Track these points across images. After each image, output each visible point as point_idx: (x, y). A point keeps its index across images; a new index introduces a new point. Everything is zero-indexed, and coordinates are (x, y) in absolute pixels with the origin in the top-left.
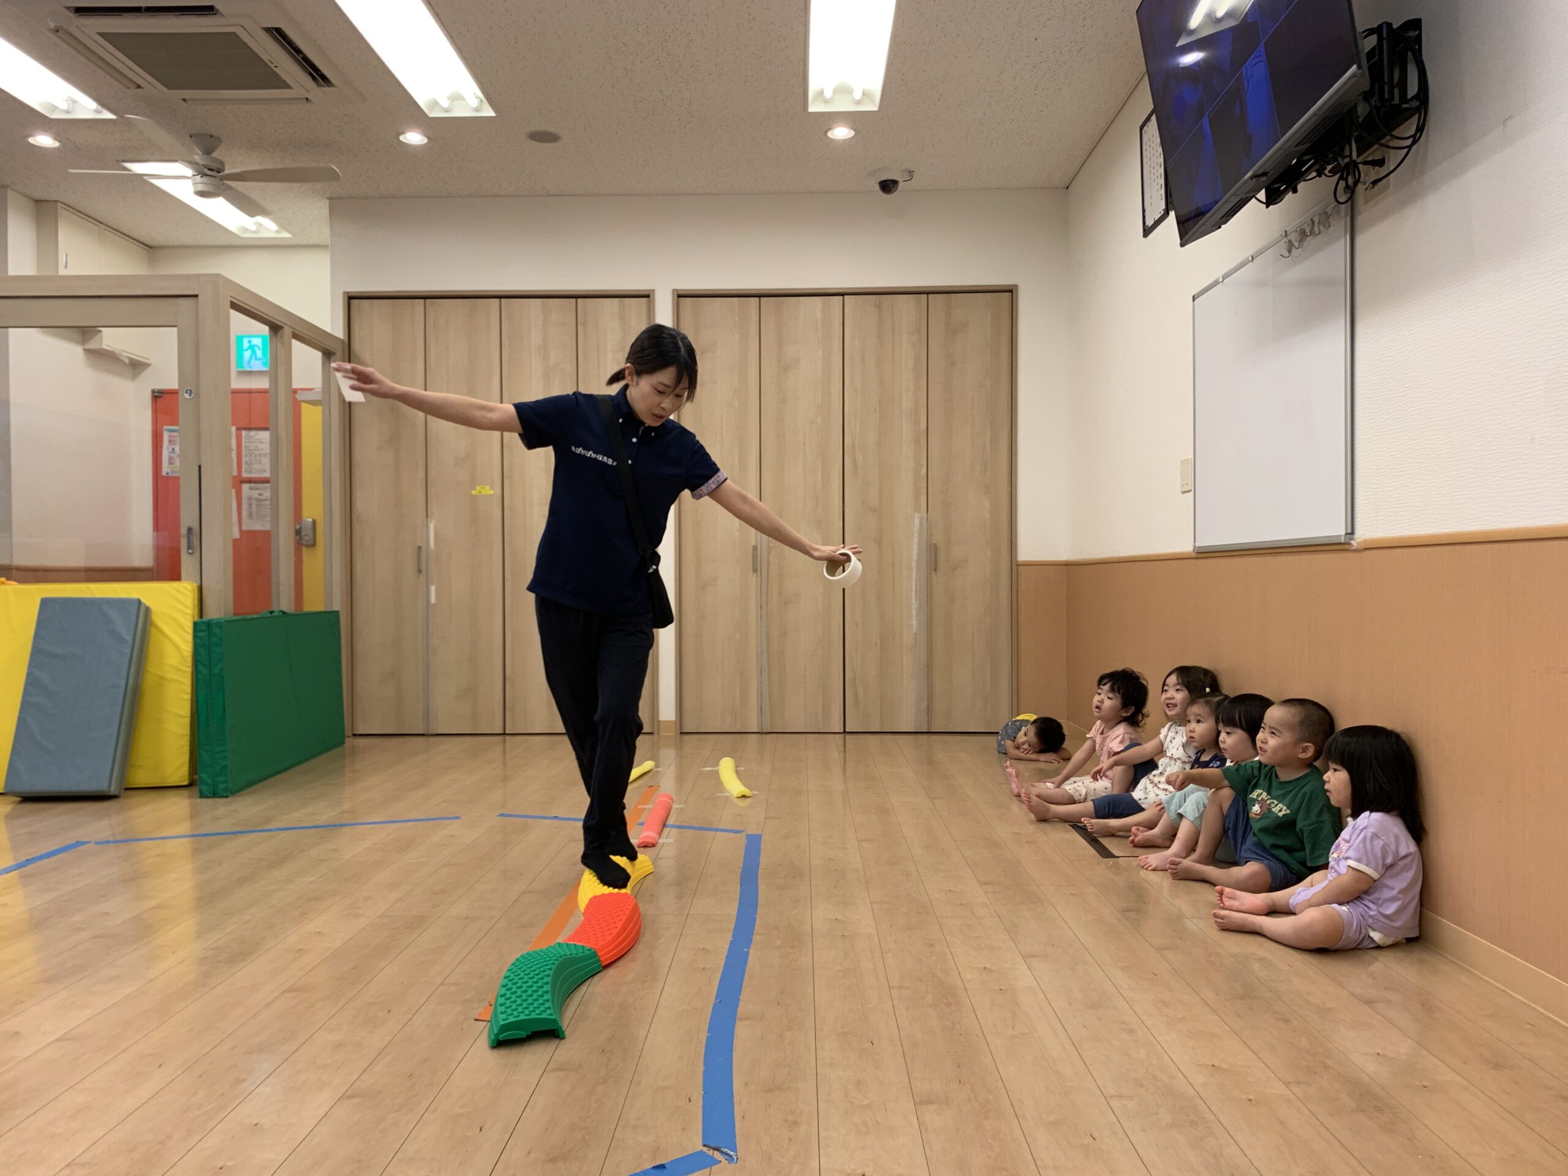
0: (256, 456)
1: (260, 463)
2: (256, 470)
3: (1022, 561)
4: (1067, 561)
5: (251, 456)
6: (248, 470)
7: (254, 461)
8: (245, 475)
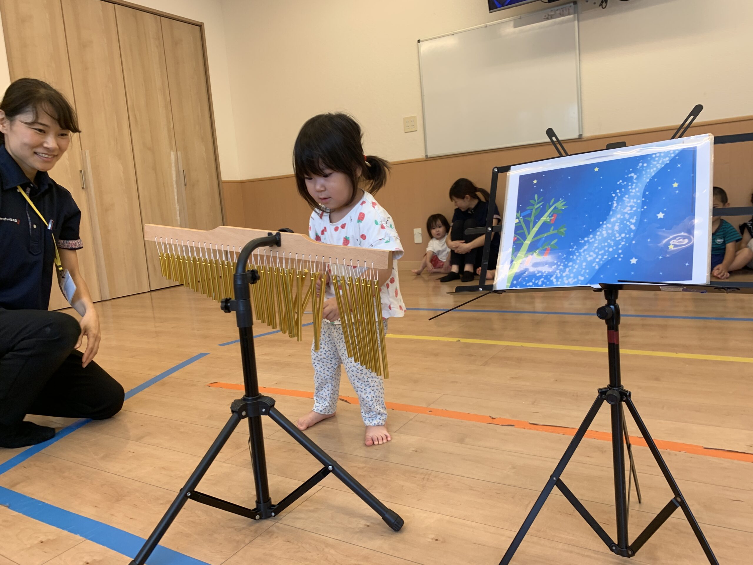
3: (224, 181)
4: (240, 181)
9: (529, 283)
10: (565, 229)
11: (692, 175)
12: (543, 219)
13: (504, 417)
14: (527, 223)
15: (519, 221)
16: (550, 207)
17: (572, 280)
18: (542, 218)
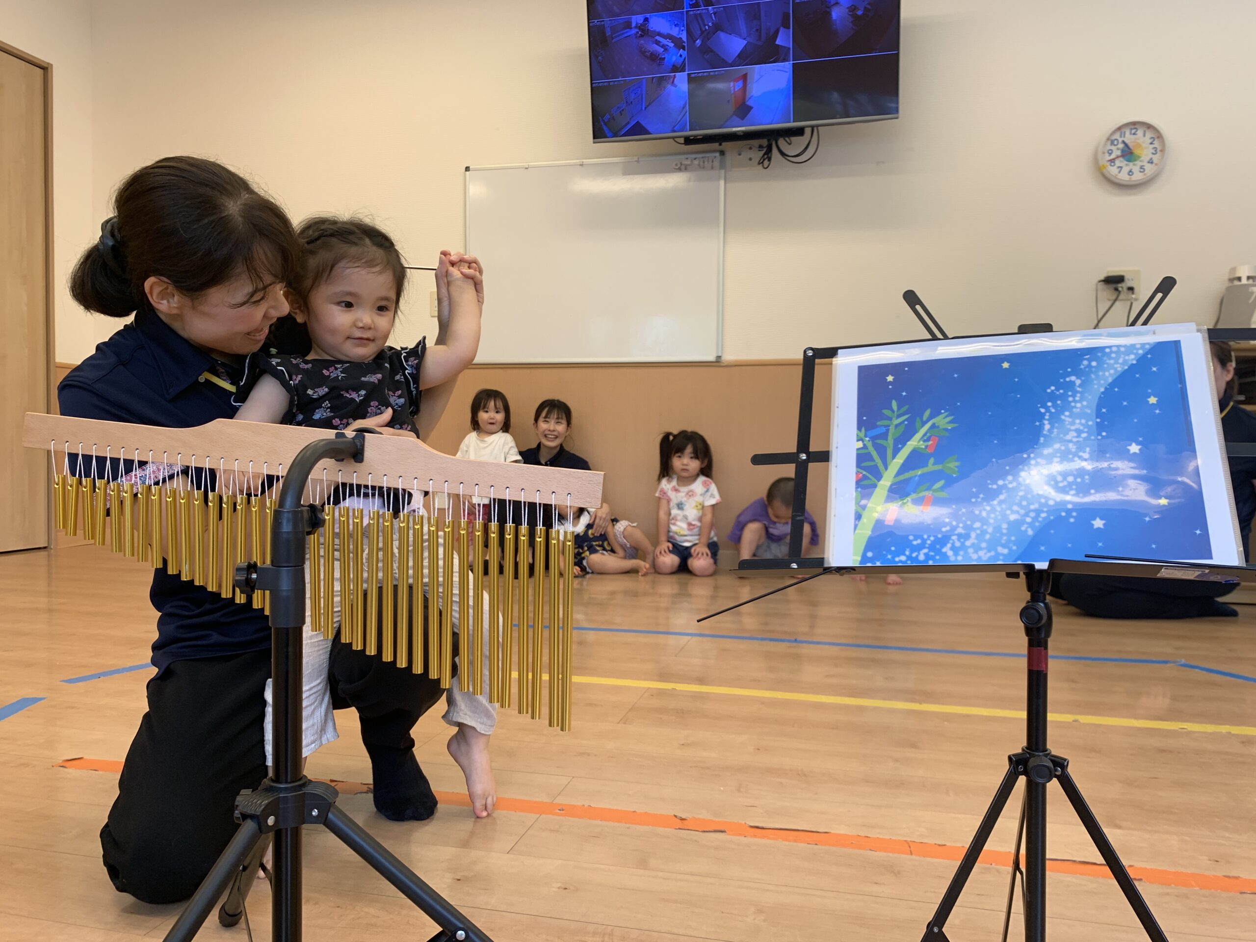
3: (60, 363)
9: (898, 556)
10: (957, 464)
11: (1180, 386)
12: (912, 445)
13: (701, 817)
14: (882, 451)
15: (864, 445)
16: (924, 423)
17: (985, 554)
18: (909, 443)
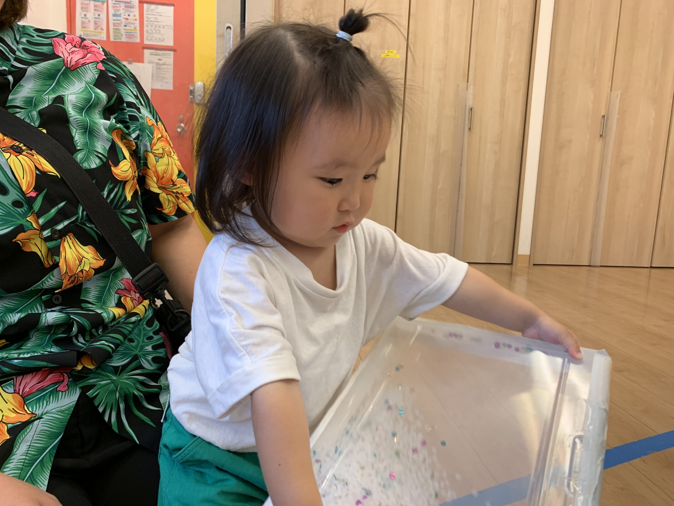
0: (156, 26)
1: (160, 33)
2: (156, 39)
5: (152, 26)
6: (150, 38)
7: (154, 31)
8: (146, 42)
